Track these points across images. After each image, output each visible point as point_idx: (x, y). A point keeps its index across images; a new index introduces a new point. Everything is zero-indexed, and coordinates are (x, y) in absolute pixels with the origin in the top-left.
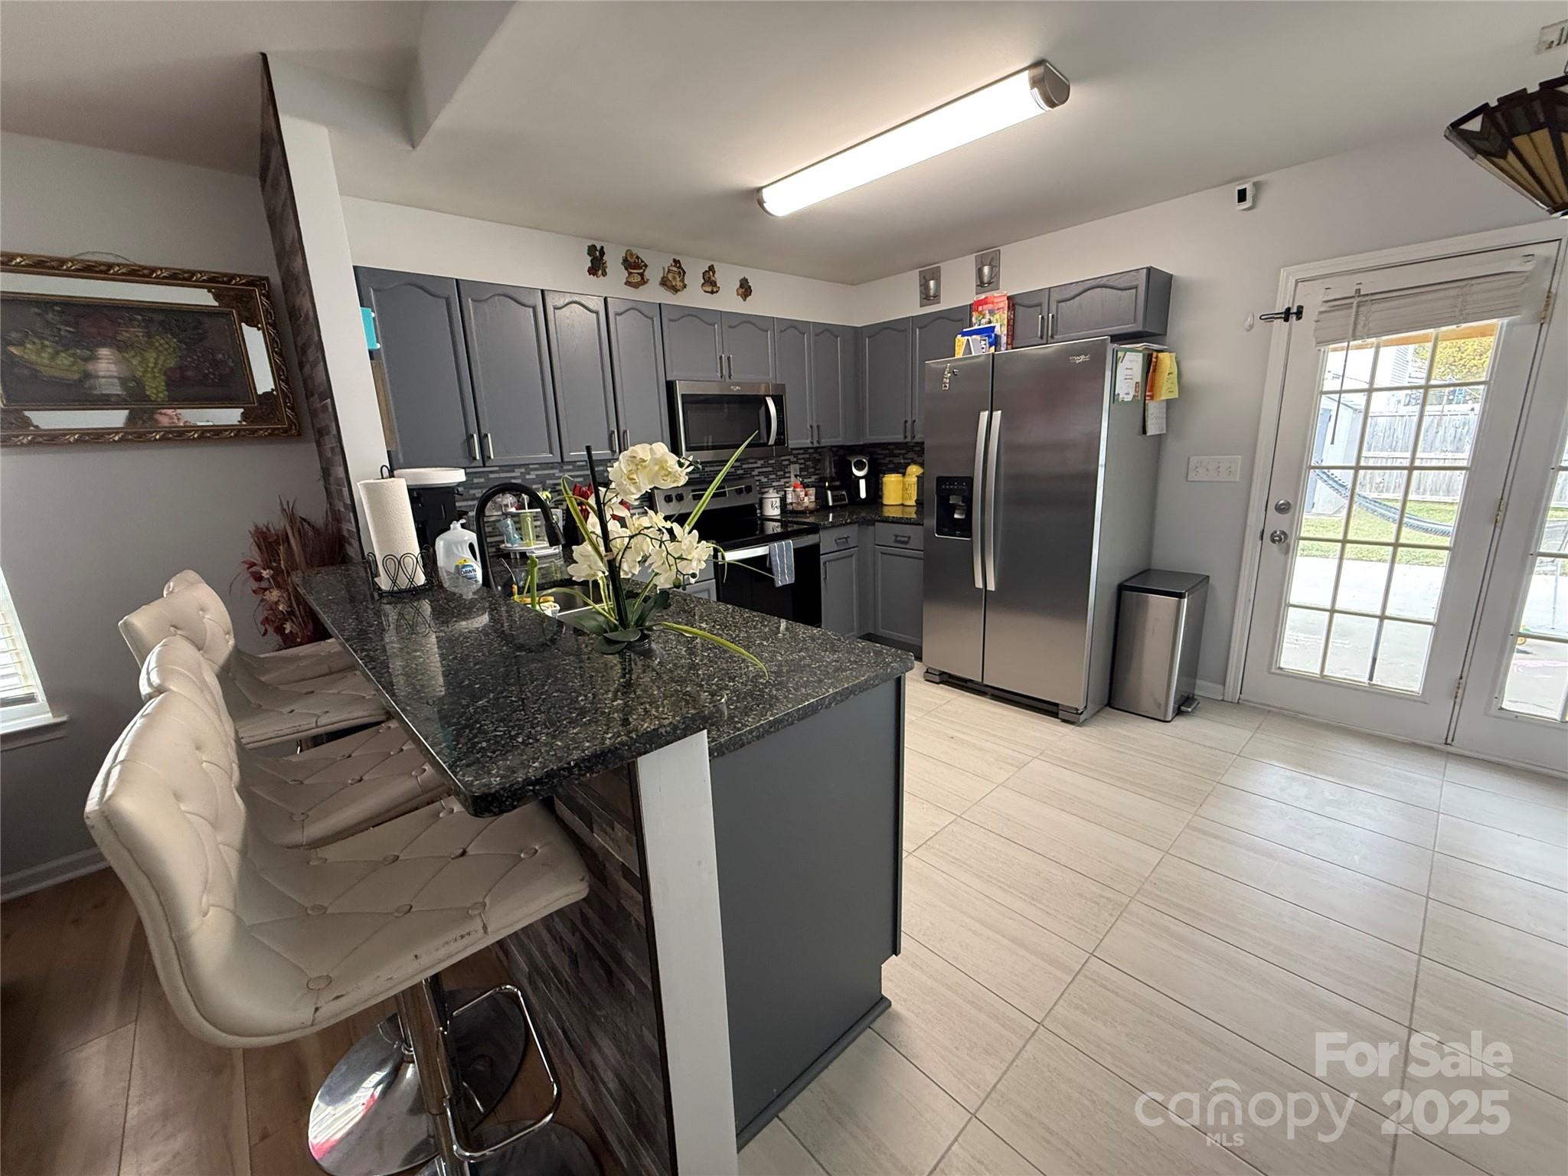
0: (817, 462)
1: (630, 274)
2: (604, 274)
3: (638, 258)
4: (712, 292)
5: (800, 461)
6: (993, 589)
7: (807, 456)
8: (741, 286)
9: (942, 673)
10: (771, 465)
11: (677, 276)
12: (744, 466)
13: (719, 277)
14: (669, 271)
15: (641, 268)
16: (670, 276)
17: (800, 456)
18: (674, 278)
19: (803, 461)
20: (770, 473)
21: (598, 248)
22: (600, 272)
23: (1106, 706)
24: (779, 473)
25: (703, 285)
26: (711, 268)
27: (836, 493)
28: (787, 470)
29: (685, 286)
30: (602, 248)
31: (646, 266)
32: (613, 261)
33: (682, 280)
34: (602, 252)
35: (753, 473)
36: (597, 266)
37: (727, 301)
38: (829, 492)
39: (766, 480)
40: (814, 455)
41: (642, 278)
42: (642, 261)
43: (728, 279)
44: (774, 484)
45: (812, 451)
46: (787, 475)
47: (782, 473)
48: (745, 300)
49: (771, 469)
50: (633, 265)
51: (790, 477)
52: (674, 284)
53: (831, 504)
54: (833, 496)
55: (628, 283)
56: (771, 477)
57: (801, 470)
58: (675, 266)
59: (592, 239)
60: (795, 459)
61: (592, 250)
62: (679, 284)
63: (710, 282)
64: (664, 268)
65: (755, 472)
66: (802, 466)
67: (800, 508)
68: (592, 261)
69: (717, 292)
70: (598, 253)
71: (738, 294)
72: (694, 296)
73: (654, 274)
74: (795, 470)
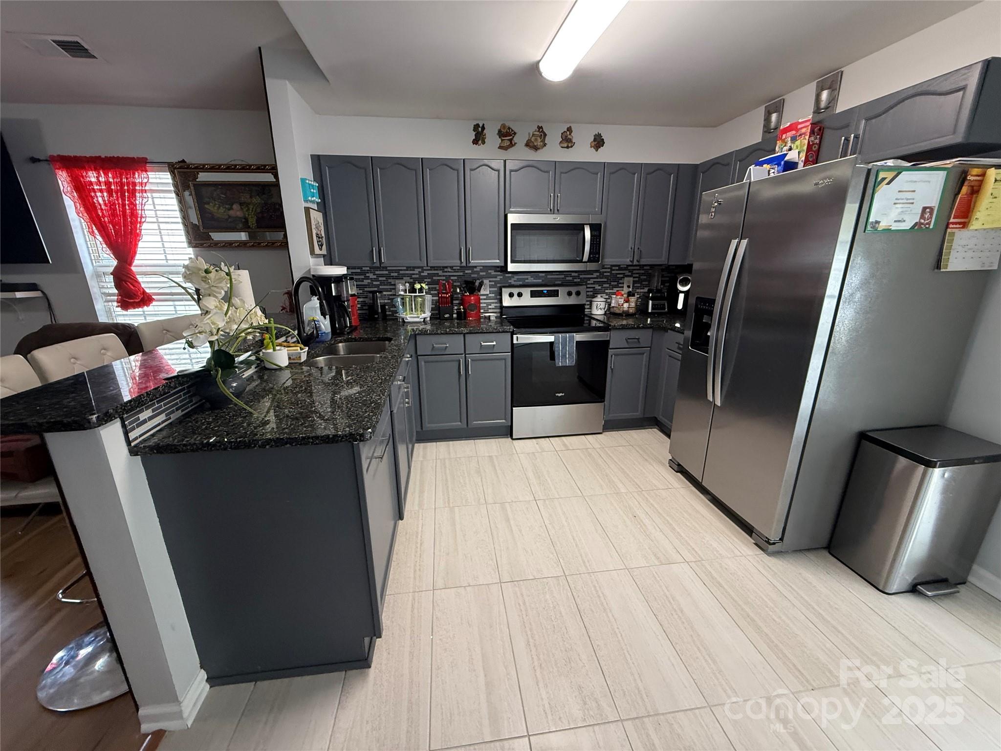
0: (650, 277)
1: (502, 140)
2: (484, 143)
3: (509, 128)
4: (568, 147)
5: (634, 275)
6: (719, 405)
7: (643, 272)
8: (595, 140)
9: (679, 465)
10: (606, 277)
11: (539, 138)
12: (581, 276)
13: (575, 136)
14: (533, 135)
15: (511, 135)
16: (533, 140)
17: (634, 272)
18: (536, 140)
19: (637, 275)
20: (604, 282)
21: (481, 126)
22: (480, 142)
23: (824, 548)
24: (612, 283)
25: (561, 142)
26: (569, 129)
27: (656, 302)
28: (620, 281)
29: (545, 145)
30: (484, 125)
31: (515, 133)
32: (491, 134)
33: (543, 141)
34: (483, 128)
35: (588, 282)
36: (479, 137)
37: (582, 153)
38: (650, 302)
39: (600, 288)
40: (650, 271)
41: (511, 143)
42: (512, 130)
43: (583, 137)
44: (606, 291)
45: (648, 268)
46: (620, 285)
47: (616, 283)
48: (597, 151)
49: (606, 280)
50: (507, 135)
51: (623, 287)
52: (536, 144)
53: (650, 311)
54: (653, 305)
55: (500, 147)
56: (604, 286)
57: (634, 282)
58: (539, 131)
59: (476, 120)
60: (630, 274)
61: (476, 127)
62: (539, 143)
63: (567, 141)
64: (529, 134)
65: (592, 281)
66: (637, 279)
67: (617, 311)
68: (475, 135)
69: (572, 147)
70: (480, 129)
71: (591, 147)
72: (553, 152)
73: (520, 139)
74: (629, 282)
